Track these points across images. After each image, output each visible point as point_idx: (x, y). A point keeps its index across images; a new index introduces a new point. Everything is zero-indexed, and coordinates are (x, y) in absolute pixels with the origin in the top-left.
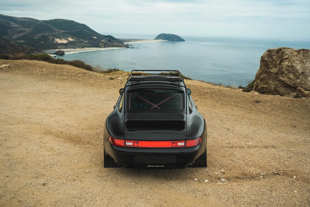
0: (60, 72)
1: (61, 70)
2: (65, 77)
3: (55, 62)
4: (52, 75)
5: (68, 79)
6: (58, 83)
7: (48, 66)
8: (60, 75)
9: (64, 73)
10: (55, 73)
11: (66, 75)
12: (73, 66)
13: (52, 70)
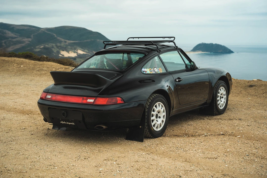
0: (39, 68)
1: (41, 66)
2: (43, 72)
3: (37, 59)
4: (30, 71)
5: (46, 73)
6: (34, 78)
7: (27, 62)
8: (38, 71)
9: (44, 68)
10: (33, 69)
11: (46, 70)
12: (59, 63)
13: (30, 66)
